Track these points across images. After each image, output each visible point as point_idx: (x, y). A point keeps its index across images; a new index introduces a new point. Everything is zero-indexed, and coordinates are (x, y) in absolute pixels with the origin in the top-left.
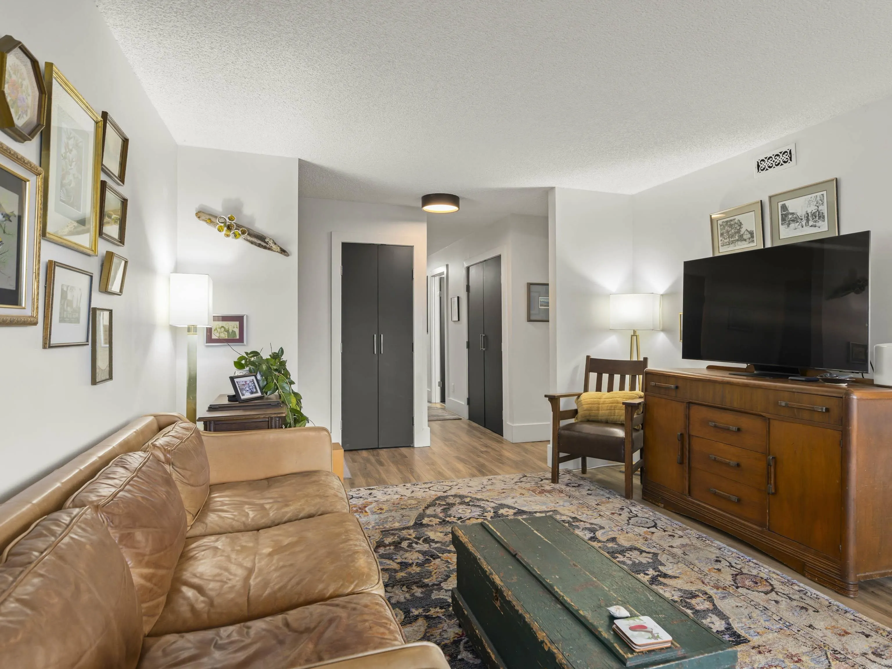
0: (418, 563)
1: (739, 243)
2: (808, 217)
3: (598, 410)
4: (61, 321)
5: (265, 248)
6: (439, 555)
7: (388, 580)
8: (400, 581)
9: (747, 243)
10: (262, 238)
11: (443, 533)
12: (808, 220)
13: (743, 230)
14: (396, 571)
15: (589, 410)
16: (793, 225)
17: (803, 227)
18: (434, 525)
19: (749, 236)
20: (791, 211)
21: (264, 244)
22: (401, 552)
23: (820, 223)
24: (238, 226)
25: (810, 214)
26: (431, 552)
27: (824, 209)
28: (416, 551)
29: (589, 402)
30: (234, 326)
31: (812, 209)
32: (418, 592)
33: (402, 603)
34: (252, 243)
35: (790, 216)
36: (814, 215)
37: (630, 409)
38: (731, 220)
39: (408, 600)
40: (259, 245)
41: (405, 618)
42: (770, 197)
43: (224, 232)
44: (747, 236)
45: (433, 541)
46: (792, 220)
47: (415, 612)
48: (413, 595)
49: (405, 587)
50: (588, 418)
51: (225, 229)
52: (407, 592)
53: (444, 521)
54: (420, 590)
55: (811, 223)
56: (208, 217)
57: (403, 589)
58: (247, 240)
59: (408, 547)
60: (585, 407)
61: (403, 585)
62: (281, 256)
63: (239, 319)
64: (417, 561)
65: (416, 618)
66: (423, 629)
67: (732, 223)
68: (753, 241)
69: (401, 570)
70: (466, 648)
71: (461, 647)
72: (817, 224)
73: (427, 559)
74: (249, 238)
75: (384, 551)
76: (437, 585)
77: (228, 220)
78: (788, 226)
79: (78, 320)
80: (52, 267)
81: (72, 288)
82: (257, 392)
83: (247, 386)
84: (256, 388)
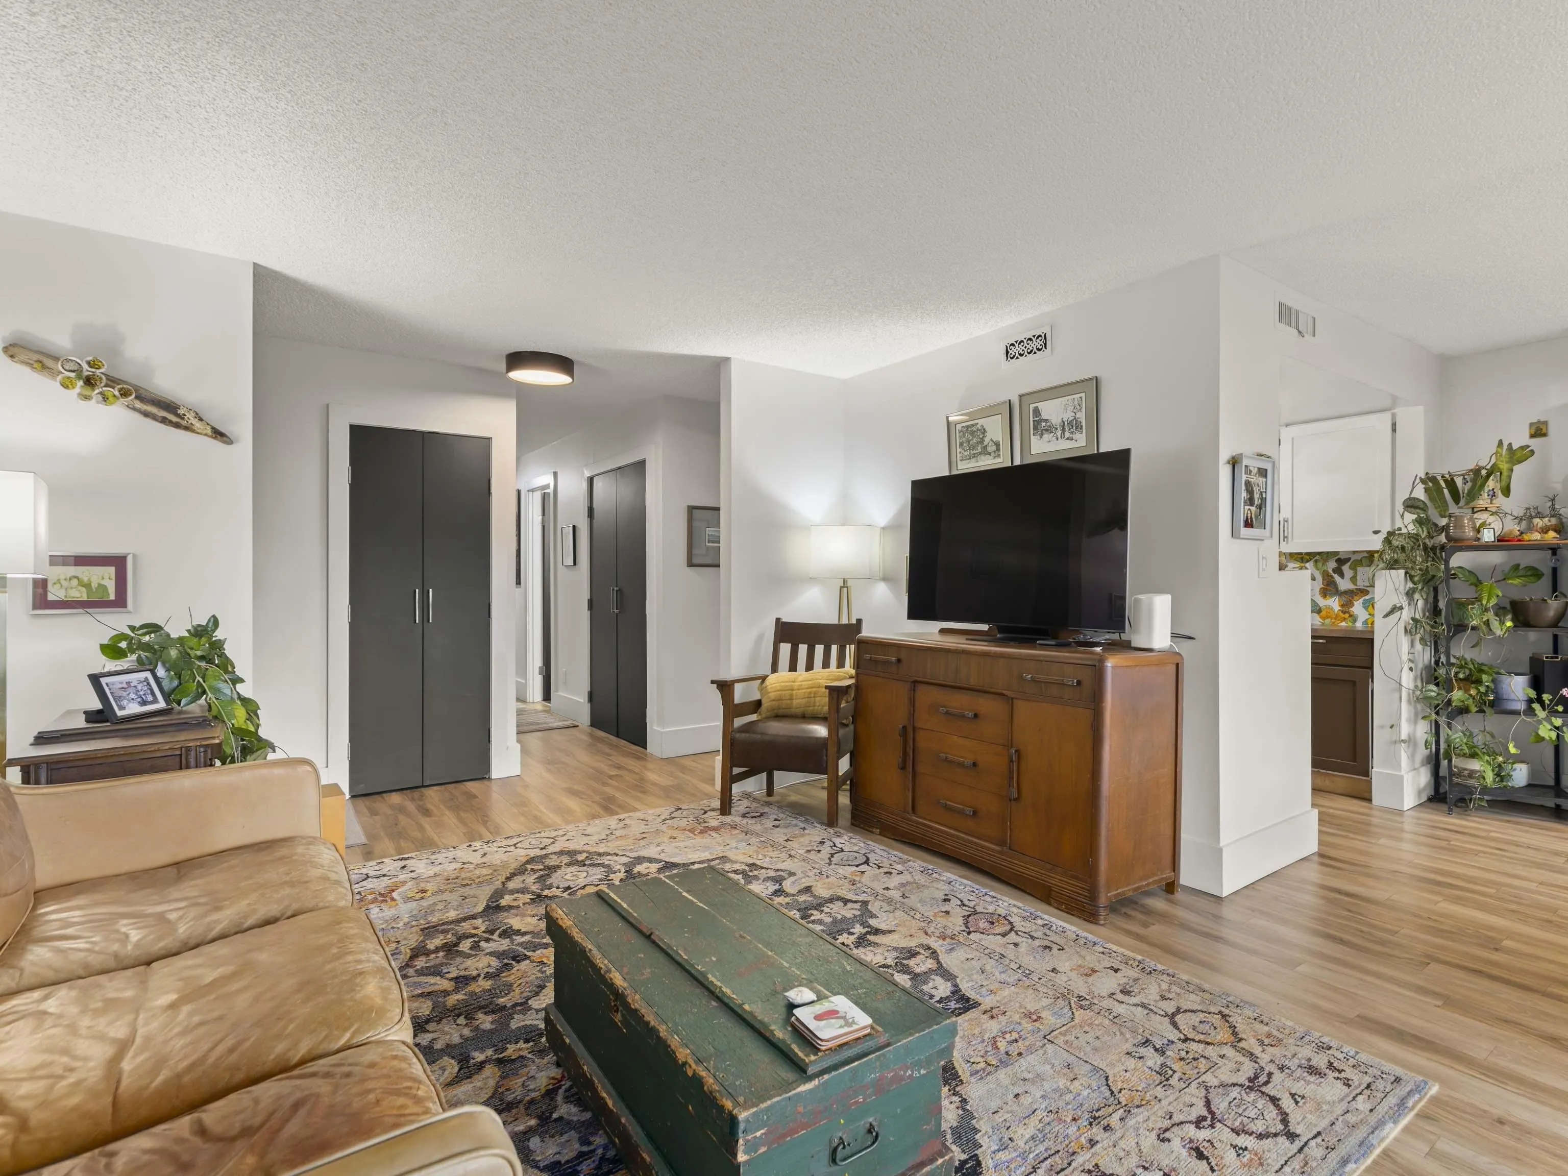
0: (488, 973)
1: (982, 457)
2: (1063, 427)
3: (792, 699)
5: (177, 426)
6: (528, 954)
7: (431, 1012)
8: (454, 1008)
9: (992, 457)
10: (170, 407)
11: (537, 916)
12: (1063, 431)
13: (987, 440)
14: (446, 993)
15: (778, 699)
16: (1046, 436)
17: (1057, 439)
18: (521, 905)
19: (994, 448)
20: (1044, 418)
21: (174, 419)
22: (459, 960)
23: (1077, 436)
24: (112, 381)
25: (1066, 423)
26: (514, 951)
27: (1082, 416)
28: (487, 954)
29: (778, 688)
30: (105, 576)
31: (1068, 416)
32: (486, 1022)
33: (455, 1045)
34: (146, 414)
35: (1044, 424)
36: (1070, 423)
37: (835, 694)
38: (973, 425)
39: (467, 1039)
40: (164, 421)
41: (460, 1070)
42: (1021, 396)
43: (77, 390)
44: (992, 448)
45: (518, 932)
46: (1045, 430)
47: (479, 1057)
48: (477, 1028)
49: (462, 1017)
50: (775, 711)
51: (81, 383)
52: (466, 1025)
53: (539, 896)
54: (490, 1018)
55: (1067, 435)
56: (36, 357)
57: (458, 1022)
58: (134, 409)
59: (471, 949)
60: (772, 696)
61: (459, 1015)
62: (217, 445)
63: (118, 562)
64: (486, 970)
65: (481, 1066)
66: (492, 1083)
67: (974, 429)
68: (999, 456)
69: (457, 990)
70: (567, 1099)
71: (559, 1098)
72: (1074, 436)
73: (507, 964)
74: (138, 405)
75: (426, 963)
76: (521, 1004)
77: (85, 366)
78: (1041, 437)
82: (155, 701)
83: (131, 690)
84: (153, 694)
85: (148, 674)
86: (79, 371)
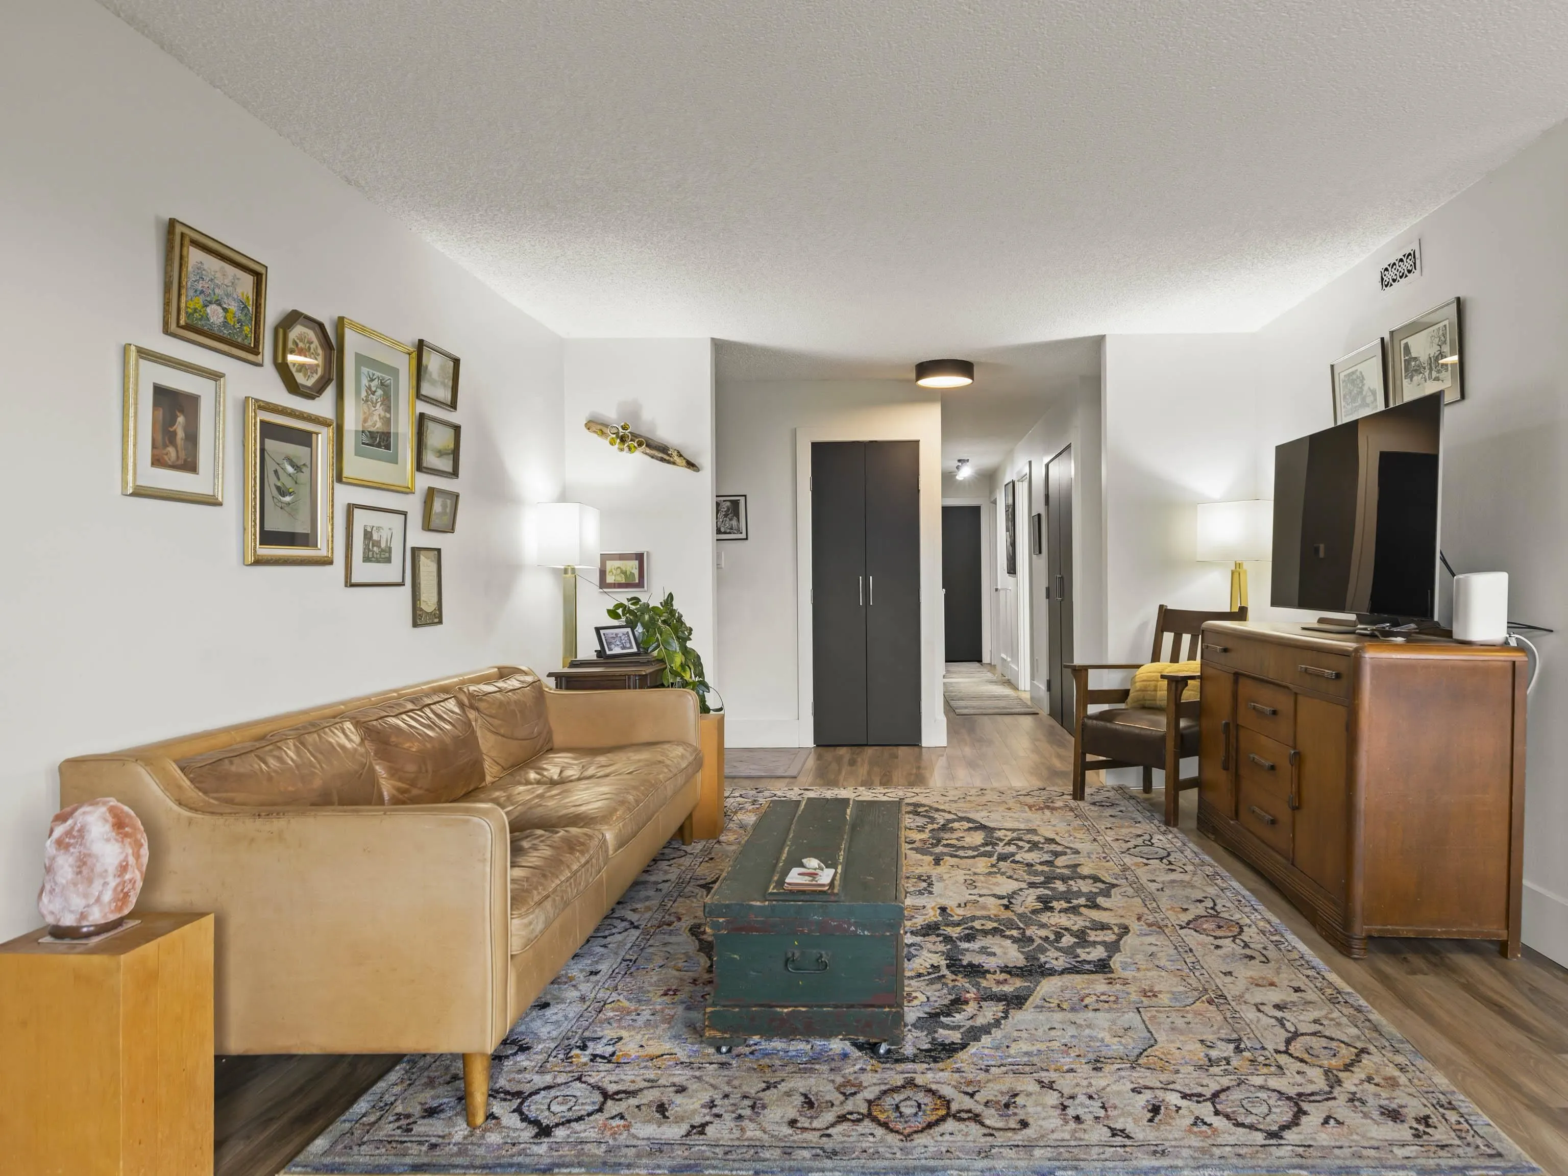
2: (1431, 364)
3: (1155, 690)
4: (367, 559)
5: (669, 462)
10: (664, 449)
12: (1432, 369)
13: (1366, 388)
15: (1144, 690)
20: (1413, 355)
21: (667, 458)
24: (634, 435)
25: (1433, 359)
29: (1145, 678)
30: (632, 566)
31: (1434, 351)
34: (652, 456)
35: (1414, 363)
36: (1436, 360)
37: (1174, 685)
38: (1353, 373)
40: (662, 460)
42: (1392, 333)
43: (617, 446)
46: (1417, 370)
50: (1142, 702)
51: (618, 441)
55: (1436, 374)
56: (598, 427)
58: (646, 454)
60: (1138, 685)
62: (689, 472)
63: (640, 557)
67: (1354, 377)
72: (1442, 376)
74: (648, 451)
77: (621, 430)
78: (1411, 380)
79: (388, 560)
80: (351, 509)
81: (379, 528)
82: (631, 647)
83: (618, 639)
84: (630, 642)
85: (629, 630)
86: (617, 434)
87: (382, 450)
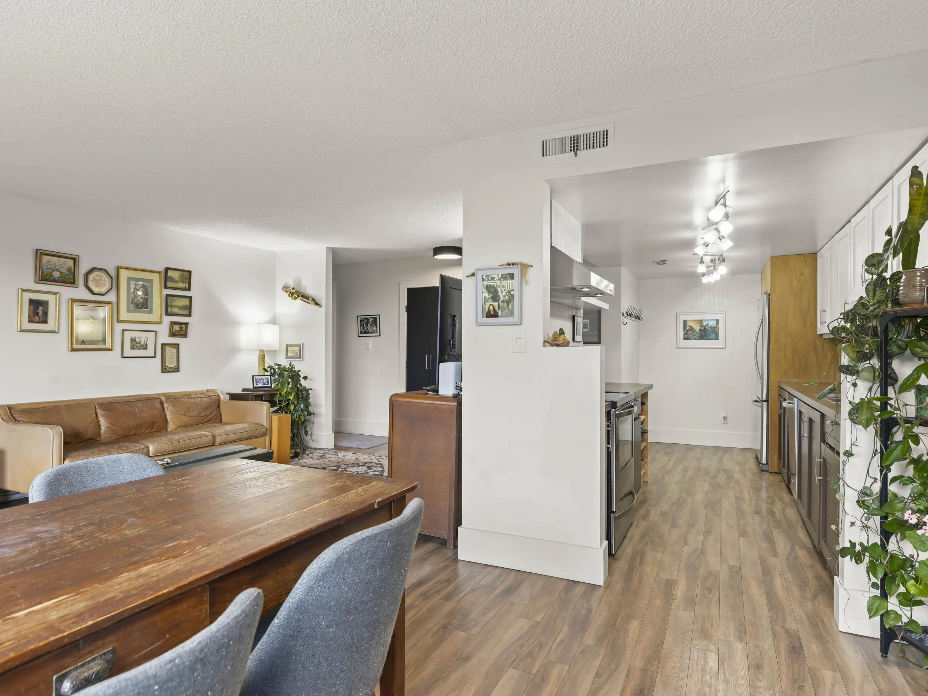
4: (133, 348)
10: (308, 298)
24: (297, 292)
51: (291, 295)
58: (302, 300)
79: (146, 348)
80: (123, 331)
81: (139, 338)
83: (262, 380)
87: (144, 309)
